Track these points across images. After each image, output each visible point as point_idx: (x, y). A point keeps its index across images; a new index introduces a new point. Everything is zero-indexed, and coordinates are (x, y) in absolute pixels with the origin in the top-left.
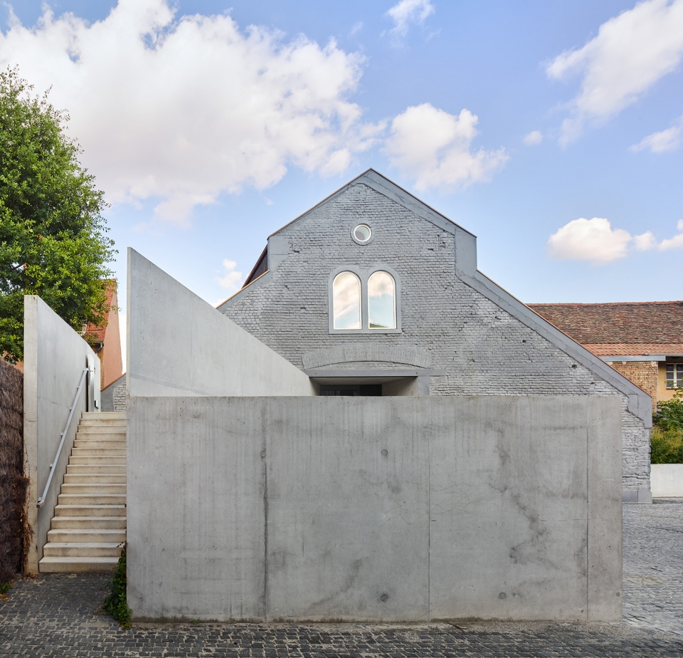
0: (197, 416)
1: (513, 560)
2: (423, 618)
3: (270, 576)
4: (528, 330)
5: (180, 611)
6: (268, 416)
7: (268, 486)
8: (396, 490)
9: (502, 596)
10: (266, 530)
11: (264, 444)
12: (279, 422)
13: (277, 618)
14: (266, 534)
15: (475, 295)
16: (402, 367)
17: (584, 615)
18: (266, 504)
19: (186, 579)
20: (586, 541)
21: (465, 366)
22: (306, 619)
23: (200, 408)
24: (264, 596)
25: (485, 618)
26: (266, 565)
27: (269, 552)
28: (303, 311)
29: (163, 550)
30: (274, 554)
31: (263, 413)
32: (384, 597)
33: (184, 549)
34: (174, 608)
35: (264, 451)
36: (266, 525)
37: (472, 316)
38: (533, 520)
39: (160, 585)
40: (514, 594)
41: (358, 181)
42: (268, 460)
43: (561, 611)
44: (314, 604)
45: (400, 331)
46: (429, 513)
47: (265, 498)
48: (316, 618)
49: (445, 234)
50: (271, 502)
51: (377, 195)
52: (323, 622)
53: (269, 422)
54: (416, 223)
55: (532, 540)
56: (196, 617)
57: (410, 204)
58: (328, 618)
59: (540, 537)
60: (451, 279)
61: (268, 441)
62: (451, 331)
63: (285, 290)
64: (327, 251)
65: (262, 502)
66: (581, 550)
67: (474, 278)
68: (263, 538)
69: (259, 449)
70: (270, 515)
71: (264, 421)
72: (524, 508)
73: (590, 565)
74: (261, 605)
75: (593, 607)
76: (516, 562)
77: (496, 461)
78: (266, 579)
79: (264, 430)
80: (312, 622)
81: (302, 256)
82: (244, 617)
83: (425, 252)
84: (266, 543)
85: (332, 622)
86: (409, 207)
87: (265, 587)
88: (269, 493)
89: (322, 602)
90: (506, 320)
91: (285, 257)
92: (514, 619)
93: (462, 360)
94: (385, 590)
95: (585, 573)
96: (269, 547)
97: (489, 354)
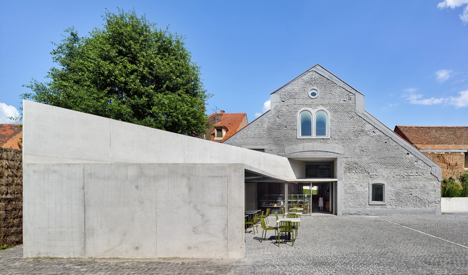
0: (54, 172)
1: (194, 233)
2: (154, 257)
3: (87, 239)
4: (388, 138)
5: (47, 254)
6: (85, 172)
7: (86, 201)
8: (142, 203)
9: (189, 248)
10: (85, 220)
11: (84, 183)
12: (91, 174)
13: (90, 257)
14: (85, 221)
15: (364, 122)
16: (330, 154)
17: (226, 256)
18: (85, 209)
19: (49, 240)
20: (227, 225)
21: (359, 153)
22: (103, 257)
23: (56, 168)
24: (84, 248)
25: (182, 257)
26: (85, 234)
27: (86, 229)
28: (286, 128)
29: (39, 228)
30: (88, 230)
31: (84, 170)
32: (137, 248)
33: (49, 228)
34: (44, 253)
35: (84, 186)
36: (85, 218)
37: (363, 131)
38: (203, 216)
39: (38, 243)
40: (195, 247)
41: (312, 70)
42: (86, 190)
43: (216, 254)
44: (106, 251)
45: (330, 137)
46: (156, 213)
47: (84, 206)
48: (107, 257)
49: (351, 94)
50: (86, 208)
51: (320, 76)
52: (110, 259)
53: (86, 174)
54: (338, 89)
55: (203, 224)
56: (54, 256)
57: (335, 80)
58: (112, 257)
59: (206, 223)
60: (353, 114)
61: (86, 182)
62: (353, 137)
63: (277, 119)
64: (297, 101)
65: (83, 207)
66: (225, 229)
67: (363, 114)
68: (83, 223)
69: (82, 186)
70: (86, 214)
71: (84, 174)
72: (199, 211)
73: (229, 235)
74: (83, 251)
75: (230, 253)
76: (195, 234)
77: (187, 191)
78: (85, 240)
79: (84, 178)
80: (105, 259)
81: (286, 103)
82: (75, 256)
83: (342, 102)
84: (85, 225)
85: (114, 258)
86: (335, 82)
87: (85, 244)
88: (86, 204)
89: (110, 250)
90: (378, 133)
91: (278, 104)
92: (195, 258)
93: (357, 151)
94: (137, 245)
95: (226, 239)
96: (86, 227)
97: (370, 148)
